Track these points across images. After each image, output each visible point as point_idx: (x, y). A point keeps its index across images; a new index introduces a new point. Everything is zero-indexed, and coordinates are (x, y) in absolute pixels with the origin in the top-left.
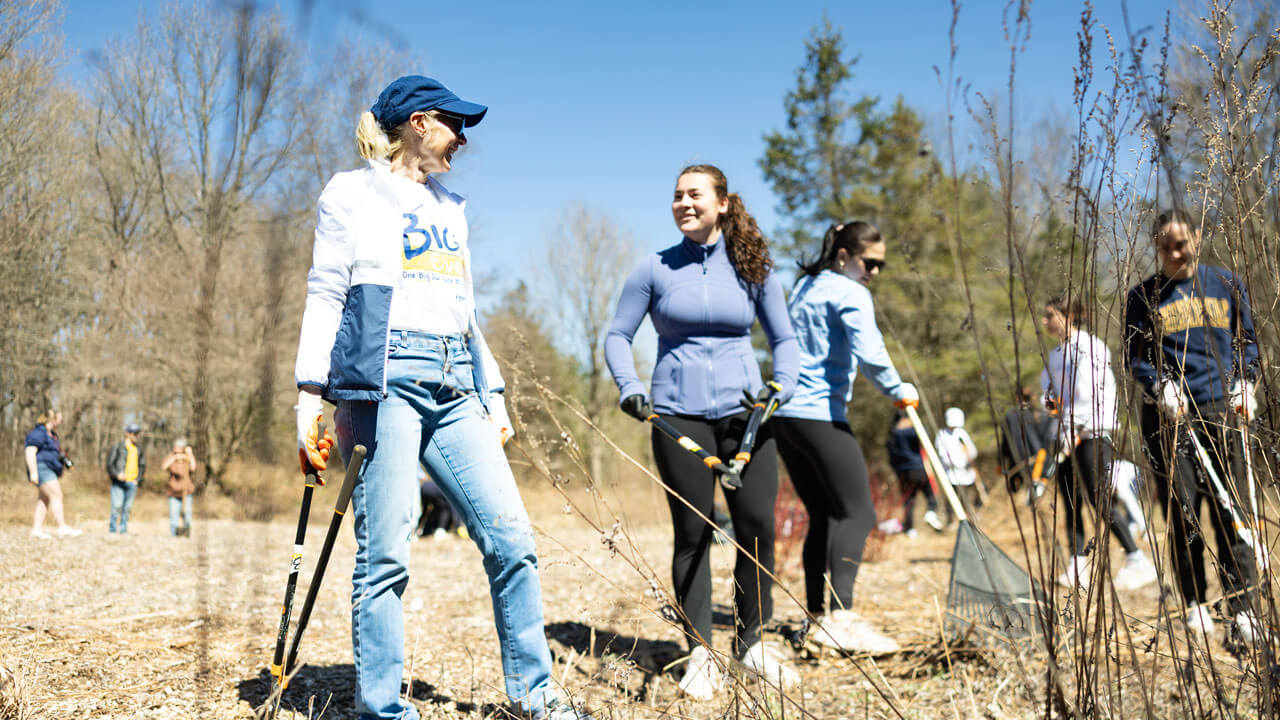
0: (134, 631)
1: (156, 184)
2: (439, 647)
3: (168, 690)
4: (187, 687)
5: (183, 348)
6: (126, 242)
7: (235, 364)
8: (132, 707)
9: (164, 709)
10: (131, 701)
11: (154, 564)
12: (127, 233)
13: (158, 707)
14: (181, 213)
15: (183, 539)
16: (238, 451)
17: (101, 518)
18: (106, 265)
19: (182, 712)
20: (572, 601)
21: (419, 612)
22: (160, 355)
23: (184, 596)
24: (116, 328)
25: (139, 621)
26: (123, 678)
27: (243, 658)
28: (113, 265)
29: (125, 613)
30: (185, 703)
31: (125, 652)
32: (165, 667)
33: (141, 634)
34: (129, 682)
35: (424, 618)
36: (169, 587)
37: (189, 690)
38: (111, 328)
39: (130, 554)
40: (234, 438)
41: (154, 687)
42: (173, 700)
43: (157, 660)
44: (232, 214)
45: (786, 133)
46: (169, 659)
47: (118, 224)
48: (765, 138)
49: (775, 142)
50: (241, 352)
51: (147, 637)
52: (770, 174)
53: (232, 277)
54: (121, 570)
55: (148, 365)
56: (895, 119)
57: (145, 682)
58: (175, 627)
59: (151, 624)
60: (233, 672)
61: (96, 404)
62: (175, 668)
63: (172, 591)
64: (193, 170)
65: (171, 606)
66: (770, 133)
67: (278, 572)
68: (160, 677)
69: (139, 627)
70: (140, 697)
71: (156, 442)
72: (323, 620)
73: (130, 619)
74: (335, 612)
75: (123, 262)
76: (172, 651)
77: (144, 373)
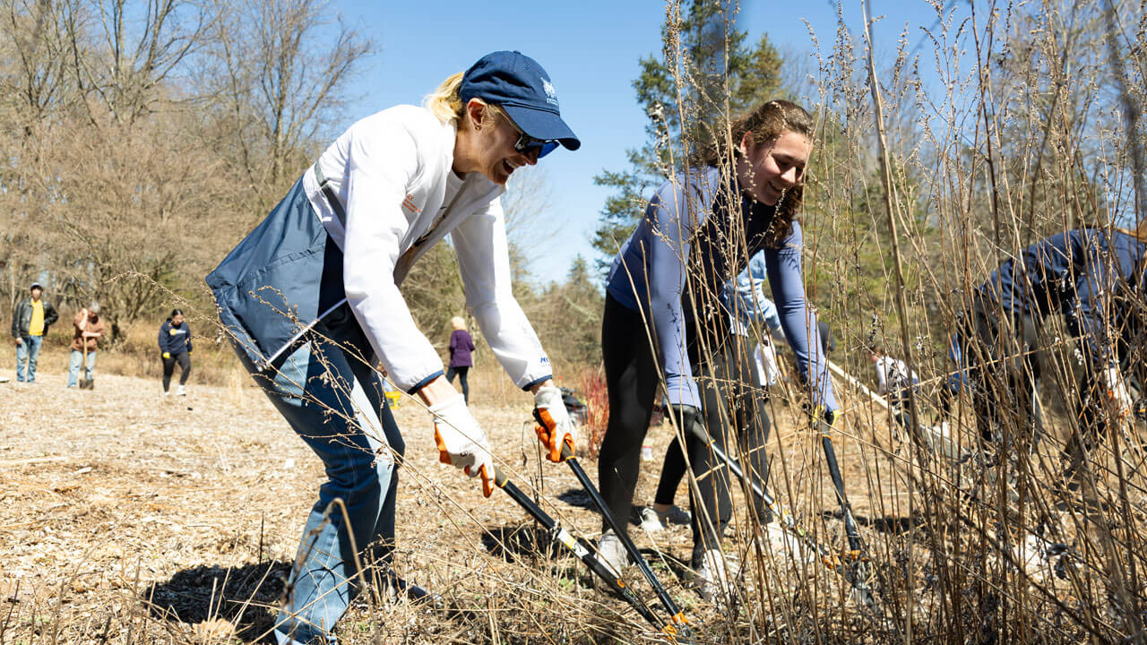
0: (26, 473)
1: (71, 58)
2: (299, 503)
3: (48, 529)
4: (65, 526)
5: (93, 215)
6: (41, 111)
7: (143, 234)
8: (11, 543)
9: (40, 545)
10: (12, 537)
11: (57, 413)
12: (41, 103)
13: (35, 544)
14: (95, 87)
15: (87, 391)
16: (143, 314)
17: (10, 367)
18: (20, 132)
19: (56, 549)
20: (427, 468)
21: (289, 470)
22: (71, 220)
23: (79, 444)
24: (30, 192)
25: (33, 465)
26: (8, 516)
27: (120, 504)
28: (28, 132)
29: (21, 456)
30: (60, 541)
31: (11, 493)
32: (48, 508)
33: (32, 477)
34: (13, 520)
35: (293, 476)
36: (66, 435)
37: (67, 530)
38: (25, 192)
39: (36, 403)
40: (140, 303)
41: (34, 526)
42: (50, 538)
43: (41, 502)
44: (145, 93)
45: (661, 59)
46: (53, 501)
47: (34, 93)
48: (641, 63)
49: (650, 67)
50: (148, 223)
51: (37, 480)
52: (643, 97)
53: (141, 152)
54: (24, 416)
55: (59, 229)
56: (759, 54)
57: (28, 520)
58: (64, 472)
59: (42, 468)
60: (110, 516)
61: (12, 261)
62: (56, 510)
63: (69, 438)
64: (107, 48)
65: (65, 452)
66: (647, 59)
67: (168, 427)
68: (42, 517)
69: (33, 470)
70: (20, 534)
71: (68, 301)
72: (202, 473)
73: (25, 463)
74: (215, 466)
75: (37, 130)
76: (56, 494)
77: (54, 235)
